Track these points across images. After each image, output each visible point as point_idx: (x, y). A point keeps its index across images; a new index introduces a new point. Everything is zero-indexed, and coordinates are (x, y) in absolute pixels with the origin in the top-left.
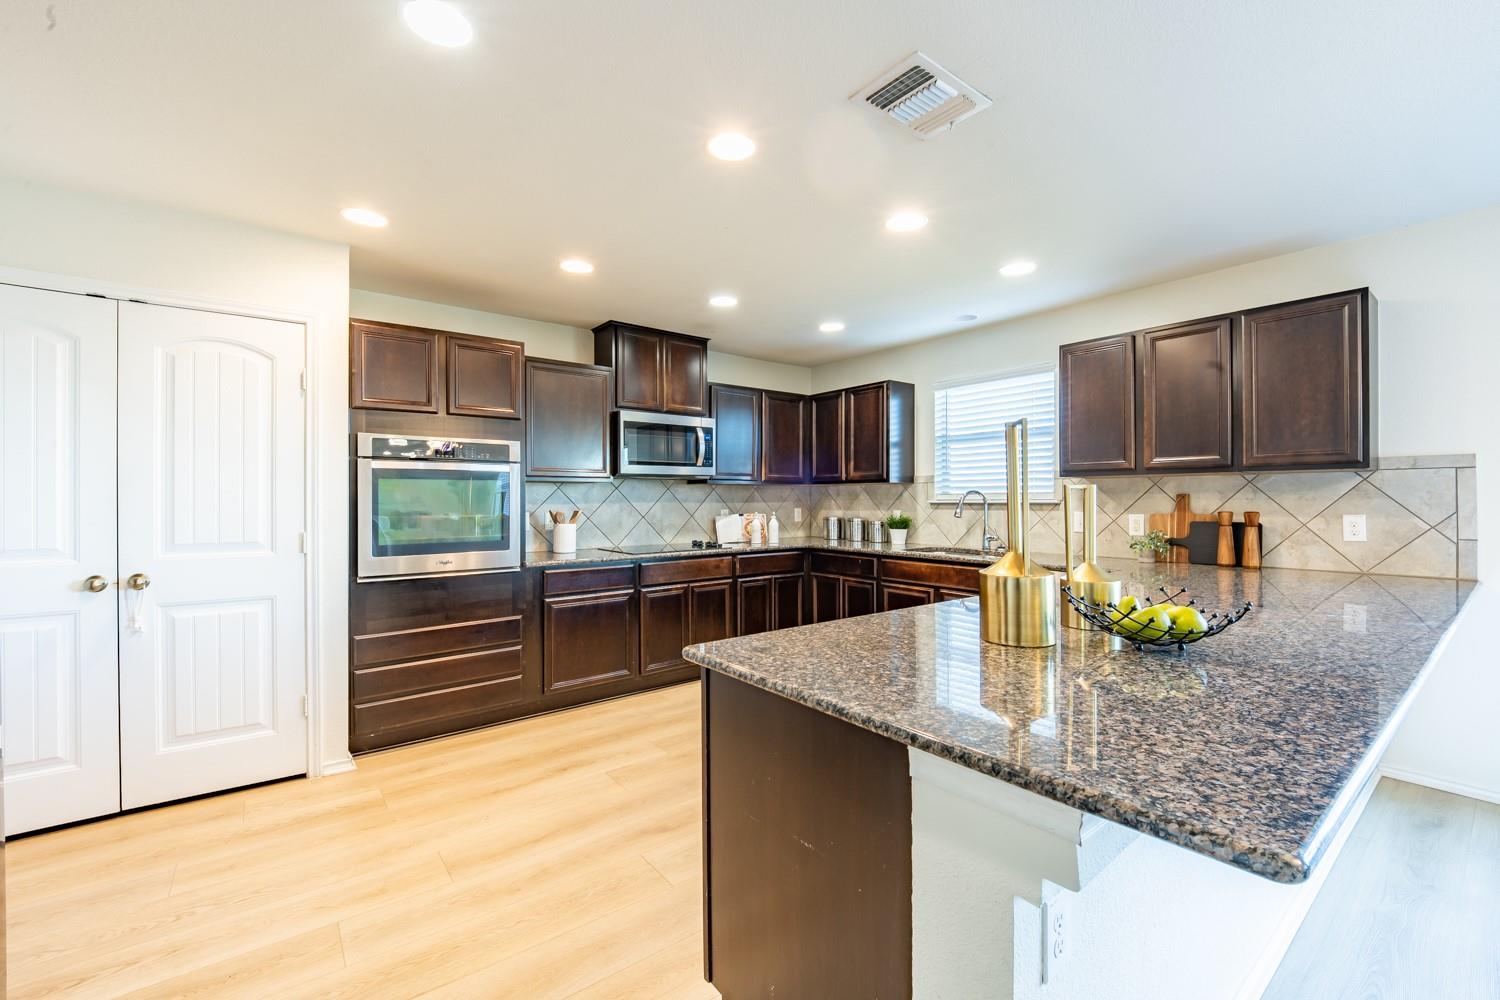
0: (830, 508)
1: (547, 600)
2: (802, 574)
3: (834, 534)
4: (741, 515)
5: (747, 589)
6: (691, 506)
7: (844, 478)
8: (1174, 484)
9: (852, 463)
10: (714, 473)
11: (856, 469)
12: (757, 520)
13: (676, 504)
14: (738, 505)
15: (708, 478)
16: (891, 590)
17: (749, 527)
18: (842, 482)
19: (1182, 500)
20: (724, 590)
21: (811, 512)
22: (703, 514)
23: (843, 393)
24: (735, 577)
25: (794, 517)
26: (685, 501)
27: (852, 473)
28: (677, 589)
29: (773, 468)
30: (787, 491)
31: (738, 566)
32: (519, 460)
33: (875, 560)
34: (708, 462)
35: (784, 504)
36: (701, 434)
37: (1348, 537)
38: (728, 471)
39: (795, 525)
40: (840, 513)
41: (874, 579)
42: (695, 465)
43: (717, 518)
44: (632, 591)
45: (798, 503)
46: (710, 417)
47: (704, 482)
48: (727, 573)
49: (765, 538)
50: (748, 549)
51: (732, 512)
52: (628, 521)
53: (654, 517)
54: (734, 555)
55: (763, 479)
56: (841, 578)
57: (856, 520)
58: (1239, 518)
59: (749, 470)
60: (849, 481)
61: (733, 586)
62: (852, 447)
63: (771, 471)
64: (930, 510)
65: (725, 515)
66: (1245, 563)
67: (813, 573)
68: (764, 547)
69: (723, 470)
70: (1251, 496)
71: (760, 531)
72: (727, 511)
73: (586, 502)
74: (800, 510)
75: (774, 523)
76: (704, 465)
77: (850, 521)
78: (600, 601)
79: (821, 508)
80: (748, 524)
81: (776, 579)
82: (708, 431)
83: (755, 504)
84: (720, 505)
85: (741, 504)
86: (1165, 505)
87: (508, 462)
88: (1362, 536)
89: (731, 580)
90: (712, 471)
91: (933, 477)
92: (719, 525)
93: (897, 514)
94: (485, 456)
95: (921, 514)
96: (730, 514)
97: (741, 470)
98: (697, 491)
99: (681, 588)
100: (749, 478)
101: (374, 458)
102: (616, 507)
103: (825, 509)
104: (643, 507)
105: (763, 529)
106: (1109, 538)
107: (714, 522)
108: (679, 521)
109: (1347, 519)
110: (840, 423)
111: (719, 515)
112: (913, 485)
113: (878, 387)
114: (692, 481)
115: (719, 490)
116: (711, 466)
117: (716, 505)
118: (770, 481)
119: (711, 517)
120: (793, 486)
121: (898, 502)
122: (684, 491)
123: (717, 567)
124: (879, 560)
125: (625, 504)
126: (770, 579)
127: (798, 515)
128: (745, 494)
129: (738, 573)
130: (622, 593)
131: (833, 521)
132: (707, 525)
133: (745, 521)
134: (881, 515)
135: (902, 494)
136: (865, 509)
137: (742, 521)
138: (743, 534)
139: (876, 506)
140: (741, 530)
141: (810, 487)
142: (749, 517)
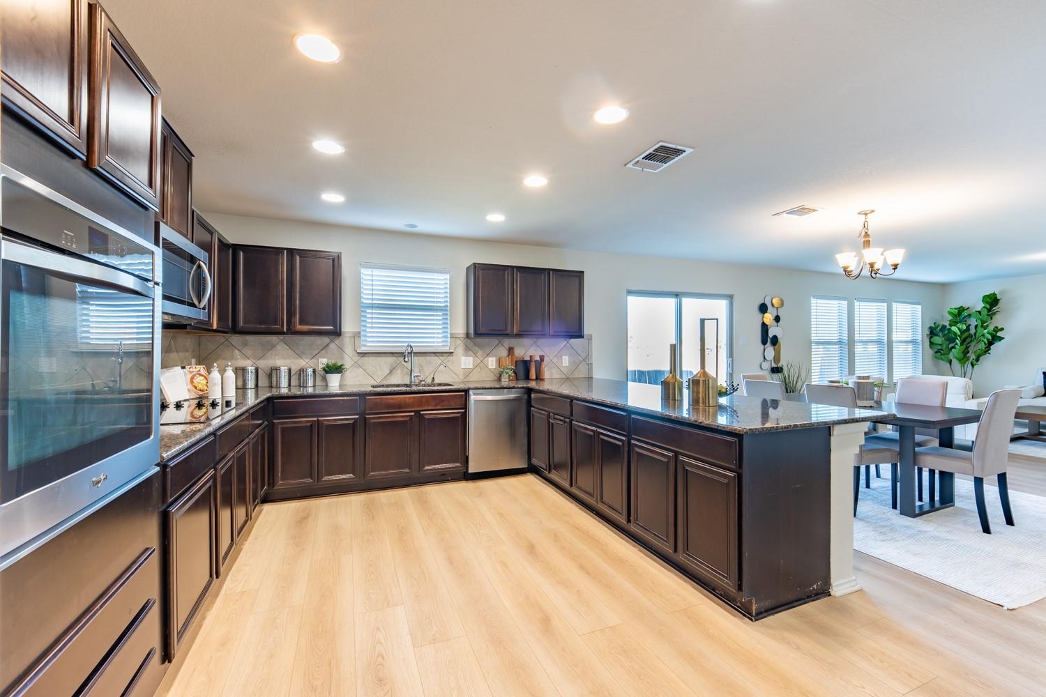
2: (267, 423)
4: (183, 368)
8: (507, 342)
9: (297, 317)
11: (302, 323)
15: (195, 323)
17: (194, 382)
19: (511, 350)
23: (285, 252)
27: (297, 326)
35: (187, 354)
37: (563, 365)
42: (195, 306)
58: (528, 359)
62: (297, 303)
64: (356, 358)
66: (530, 378)
67: (275, 421)
70: (535, 348)
75: (231, 374)
80: (193, 377)
86: (504, 353)
88: (567, 364)
91: (360, 332)
95: (348, 361)
106: (479, 370)
109: (564, 357)
110: (281, 279)
121: (323, 351)
133: (189, 376)
134: (305, 363)
135: (327, 345)
136: (285, 358)
137: (185, 376)
138: (188, 390)
139: (300, 356)
140: (187, 385)
141: (200, 336)
142: (191, 370)
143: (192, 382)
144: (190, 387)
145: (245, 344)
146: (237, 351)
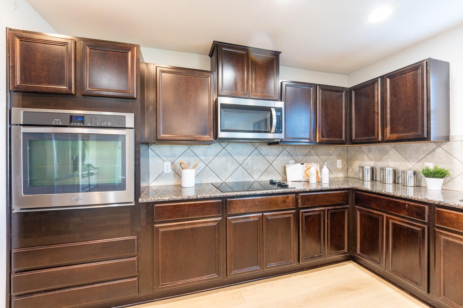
0: (363, 160)
1: (156, 226)
2: (348, 206)
3: (368, 177)
4: (302, 164)
5: (307, 217)
6: (271, 158)
7: (380, 139)
9: (389, 128)
10: (283, 138)
11: (392, 132)
12: (314, 168)
13: (261, 157)
14: (300, 158)
15: (280, 140)
16: (445, 238)
17: (307, 172)
18: (379, 142)
20: (290, 218)
21: (348, 162)
22: (278, 163)
23: (379, 80)
24: (298, 209)
25: (337, 166)
26: (267, 155)
27: (388, 135)
28: (254, 217)
29: (325, 134)
30: (332, 149)
31: (300, 201)
32: (133, 127)
33: (427, 207)
34: (279, 129)
35: (331, 157)
36: (274, 113)
38: (293, 136)
39: (337, 170)
40: (372, 164)
41: (425, 223)
42: (270, 132)
43: (287, 166)
44: (220, 219)
45: (340, 156)
46: (281, 101)
47: (277, 143)
48: (291, 206)
49: (319, 182)
50: (308, 190)
51: (296, 162)
52: (232, 167)
53: (247, 164)
54: (297, 193)
55: (318, 141)
56: (385, 215)
57: (387, 169)
59: (307, 136)
60: (385, 141)
61: (297, 215)
62: (388, 116)
63: (323, 136)
65: (292, 164)
67: (356, 206)
68: (319, 188)
69: (290, 135)
71: (316, 175)
72: (293, 161)
73: (205, 156)
74: (341, 161)
75: (325, 170)
76: (276, 132)
77: (383, 169)
78: (196, 226)
79: (355, 160)
80: (307, 169)
81: (328, 210)
82: (278, 110)
83: (312, 158)
84: (289, 158)
85: (302, 157)
87: (125, 128)
89: (294, 211)
90: (281, 136)
92: (287, 170)
93: (431, 166)
94: (107, 123)
95: (458, 167)
96: (295, 163)
97: (302, 136)
98: (274, 150)
99: (258, 216)
100: (307, 141)
101: (24, 125)
102: (224, 159)
103: (359, 160)
104: (240, 159)
105: (317, 173)
107: (285, 168)
108: (263, 168)
110: (376, 101)
111: (288, 164)
112: (448, 143)
113: (416, 67)
114: (271, 143)
115: (288, 149)
116: (281, 132)
117: (286, 158)
118: (321, 143)
119: (283, 165)
120: (336, 146)
122: (266, 149)
123: (285, 201)
124: (430, 208)
125: (229, 157)
126: (324, 210)
127: (339, 164)
128: (306, 151)
129: (300, 206)
130: (212, 221)
131: (368, 168)
132: (280, 170)
133: (305, 169)
134: (411, 166)
135: (434, 150)
136: (395, 161)
137: (303, 168)
138: (303, 176)
139: (407, 159)
140: (303, 173)
141: (347, 146)
142: (307, 165)
143: (305, 172)
144: (304, 175)
145: (370, 151)
146: (365, 156)
